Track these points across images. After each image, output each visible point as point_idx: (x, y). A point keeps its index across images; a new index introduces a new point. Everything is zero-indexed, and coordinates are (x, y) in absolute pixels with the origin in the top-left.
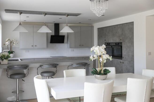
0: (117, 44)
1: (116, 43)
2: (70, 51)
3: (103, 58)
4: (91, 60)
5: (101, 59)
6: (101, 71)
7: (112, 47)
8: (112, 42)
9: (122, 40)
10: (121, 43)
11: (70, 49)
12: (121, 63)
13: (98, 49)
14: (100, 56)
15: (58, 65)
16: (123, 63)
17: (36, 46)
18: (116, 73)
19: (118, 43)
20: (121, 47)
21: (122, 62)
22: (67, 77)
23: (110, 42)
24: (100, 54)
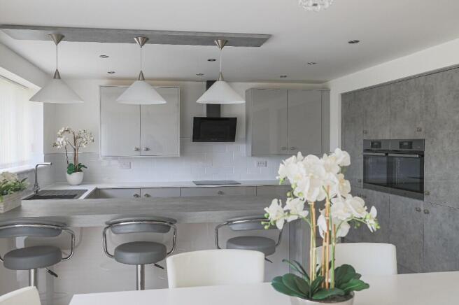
0: (405, 147)
1: (401, 144)
2: (256, 165)
3: (333, 215)
4: (275, 222)
5: (322, 223)
6: (320, 279)
7: (387, 154)
8: (387, 138)
9: (423, 130)
10: (422, 142)
11: (255, 160)
12: (420, 211)
13: (308, 172)
14: (320, 205)
15: (175, 221)
16: (427, 212)
17: (147, 149)
18: (399, 272)
19: (411, 143)
20: (422, 155)
21: (422, 209)
22: (178, 286)
23: (380, 137)
24: (319, 196)
